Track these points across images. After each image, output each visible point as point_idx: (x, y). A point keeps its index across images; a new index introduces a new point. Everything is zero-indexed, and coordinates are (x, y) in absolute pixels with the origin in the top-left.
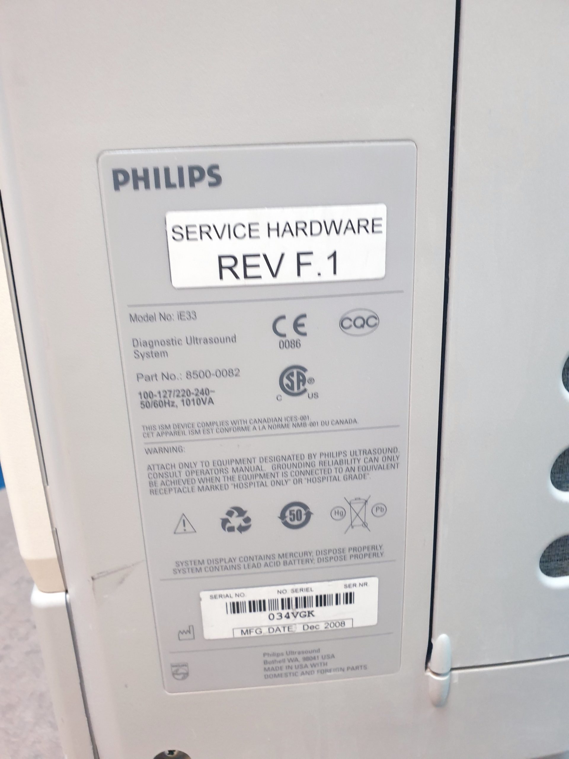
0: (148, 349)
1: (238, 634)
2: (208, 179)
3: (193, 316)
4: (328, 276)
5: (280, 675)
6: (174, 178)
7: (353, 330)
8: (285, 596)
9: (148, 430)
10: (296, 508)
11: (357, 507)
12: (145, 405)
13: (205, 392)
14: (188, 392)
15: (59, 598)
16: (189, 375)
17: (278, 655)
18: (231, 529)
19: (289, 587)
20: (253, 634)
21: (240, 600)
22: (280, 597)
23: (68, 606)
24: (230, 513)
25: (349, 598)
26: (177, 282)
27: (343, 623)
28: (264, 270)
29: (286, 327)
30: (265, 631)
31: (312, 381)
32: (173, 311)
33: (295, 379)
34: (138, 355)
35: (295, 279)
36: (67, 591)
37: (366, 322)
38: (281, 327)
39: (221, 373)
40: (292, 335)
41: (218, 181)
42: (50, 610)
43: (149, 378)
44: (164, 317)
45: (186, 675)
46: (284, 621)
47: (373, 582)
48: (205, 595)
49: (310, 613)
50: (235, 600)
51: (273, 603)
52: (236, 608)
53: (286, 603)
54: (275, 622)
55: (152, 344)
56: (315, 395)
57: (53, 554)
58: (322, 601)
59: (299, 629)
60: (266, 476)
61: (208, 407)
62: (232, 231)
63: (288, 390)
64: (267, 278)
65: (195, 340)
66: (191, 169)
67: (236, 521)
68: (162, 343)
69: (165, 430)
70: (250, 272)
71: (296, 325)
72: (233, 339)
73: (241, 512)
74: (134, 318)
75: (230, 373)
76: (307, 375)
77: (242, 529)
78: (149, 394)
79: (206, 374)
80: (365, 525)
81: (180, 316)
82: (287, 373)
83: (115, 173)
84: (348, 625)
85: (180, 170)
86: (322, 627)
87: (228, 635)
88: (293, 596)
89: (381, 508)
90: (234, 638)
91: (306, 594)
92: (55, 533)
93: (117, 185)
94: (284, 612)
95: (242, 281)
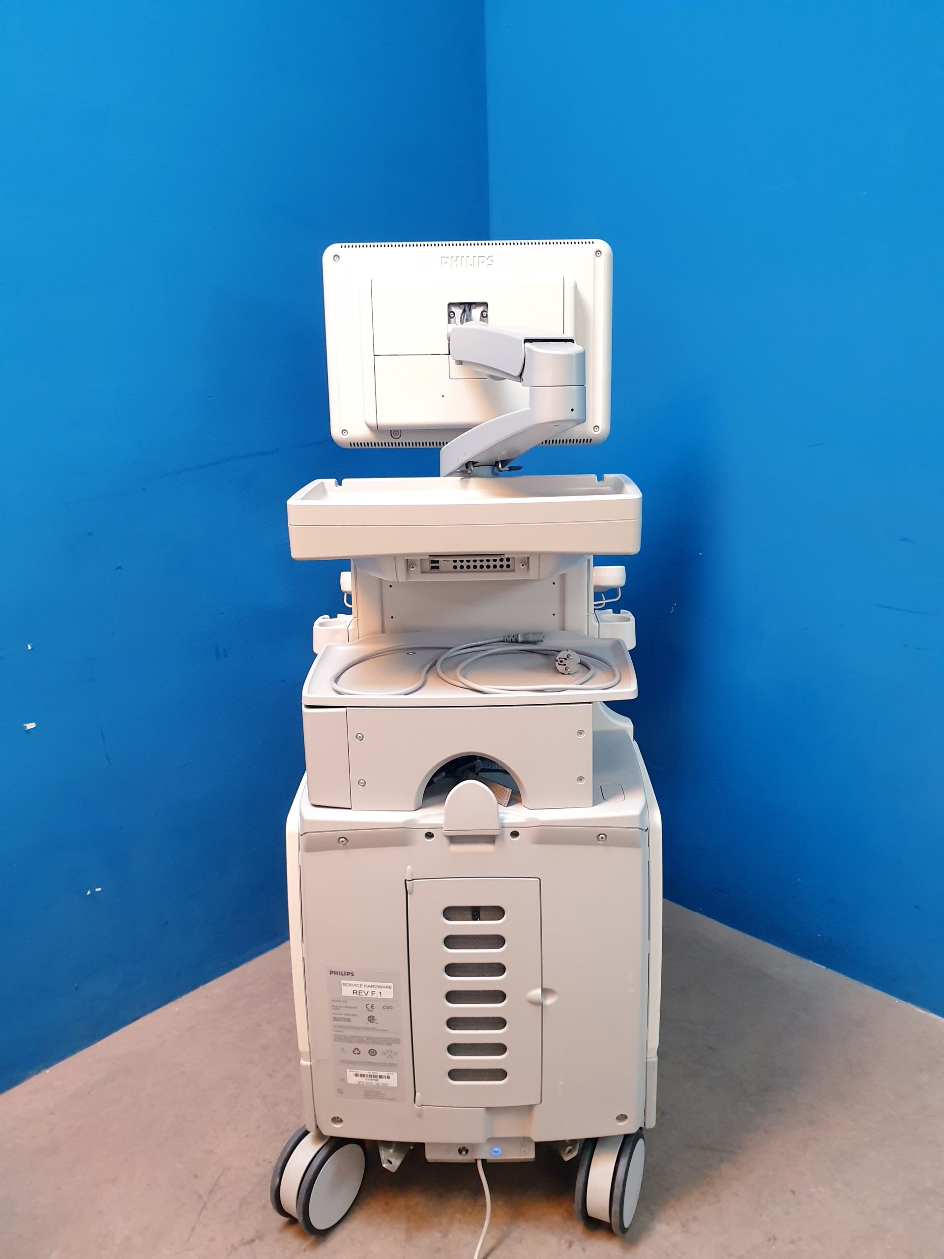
0: (335, 1008)
1: (357, 1083)
2: (351, 974)
3: (346, 1002)
4: (379, 996)
5: (369, 1098)
6: (343, 974)
7: (386, 1009)
8: (371, 1074)
9: (335, 1026)
10: (372, 1051)
11: (390, 1052)
12: (334, 1020)
13: (349, 1019)
14: (345, 1018)
15: (308, 1063)
16: (345, 1015)
17: (369, 1091)
18: (355, 1053)
19: (371, 1072)
20: (361, 1084)
21: (358, 1073)
22: (369, 1074)
23: (311, 1066)
24: (355, 1049)
25: (389, 1077)
26: (343, 994)
27: (387, 1084)
28: (363, 994)
29: (369, 1006)
30: (365, 1083)
31: (376, 1019)
32: (342, 1000)
33: (372, 1018)
34: (333, 1009)
35: (371, 996)
36: (311, 1061)
37: (389, 1008)
38: (368, 1006)
39: (353, 1015)
40: (371, 1008)
41: (353, 975)
42: (306, 1066)
43: (335, 1014)
44: (340, 1001)
45: (342, 1093)
46: (370, 1081)
47: (395, 1074)
48: (348, 1070)
49: (378, 1080)
50: (357, 1073)
51: (367, 1075)
52: (356, 1075)
53: (371, 1076)
54: (367, 1081)
55: (336, 1007)
56: (377, 1023)
57: (308, 1050)
58: (381, 1077)
59: (374, 1084)
60: (364, 1041)
61: (349, 1022)
62: (356, 985)
63: (370, 1021)
64: (364, 996)
65: (346, 1007)
66: (347, 972)
67: (357, 1052)
68: (340, 1007)
69: (339, 1026)
70: (360, 994)
71: (372, 1007)
72: (356, 1008)
73: (358, 1050)
74: (333, 1001)
75: (355, 1015)
76: (375, 1018)
77: (358, 1054)
78: (335, 1018)
79: (349, 1015)
80: (392, 1057)
81: (344, 1001)
82: (370, 1017)
83: (330, 971)
84: (389, 1085)
85: (345, 972)
86: (381, 1085)
87: (354, 1083)
88: (372, 1074)
89: (396, 1054)
90: (356, 1084)
91: (377, 1074)
92: (309, 1044)
93: (331, 974)
94: (370, 1078)
95: (358, 996)
